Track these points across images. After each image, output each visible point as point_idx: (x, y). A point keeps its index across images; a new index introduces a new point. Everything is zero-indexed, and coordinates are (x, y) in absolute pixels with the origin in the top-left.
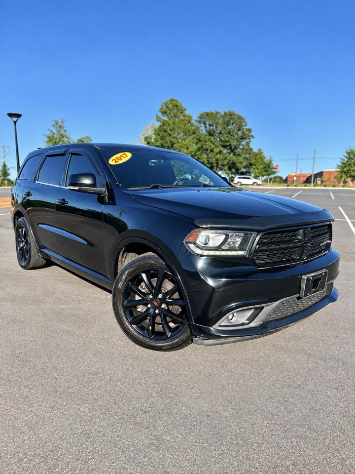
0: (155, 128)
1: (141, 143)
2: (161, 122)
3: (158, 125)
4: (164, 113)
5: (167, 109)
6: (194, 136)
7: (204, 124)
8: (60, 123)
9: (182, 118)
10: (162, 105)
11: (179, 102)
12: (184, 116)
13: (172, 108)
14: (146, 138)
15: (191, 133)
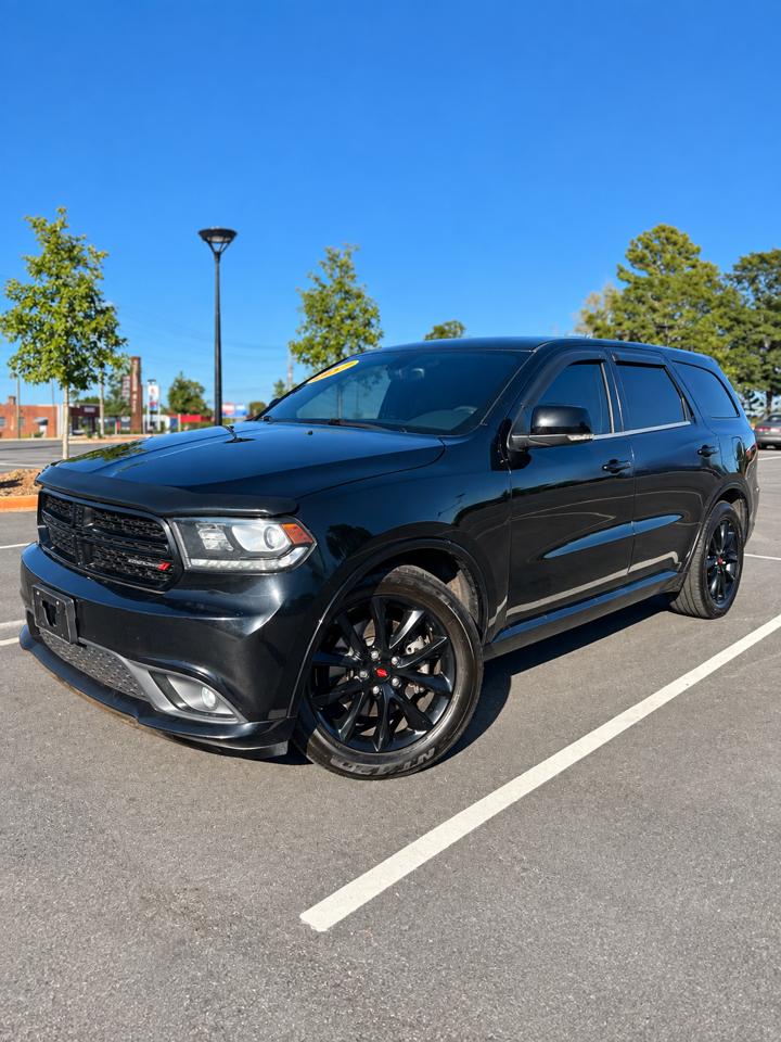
0: (614, 297)
1: (578, 330)
2: (629, 282)
3: (620, 288)
4: (639, 261)
5: (647, 252)
6: (722, 310)
7: (753, 281)
8: (343, 259)
9: (688, 270)
10: (632, 243)
11: (680, 233)
12: (694, 267)
13: (659, 248)
14: (590, 320)
15: (714, 304)
